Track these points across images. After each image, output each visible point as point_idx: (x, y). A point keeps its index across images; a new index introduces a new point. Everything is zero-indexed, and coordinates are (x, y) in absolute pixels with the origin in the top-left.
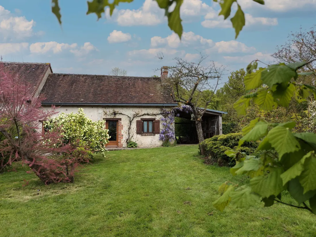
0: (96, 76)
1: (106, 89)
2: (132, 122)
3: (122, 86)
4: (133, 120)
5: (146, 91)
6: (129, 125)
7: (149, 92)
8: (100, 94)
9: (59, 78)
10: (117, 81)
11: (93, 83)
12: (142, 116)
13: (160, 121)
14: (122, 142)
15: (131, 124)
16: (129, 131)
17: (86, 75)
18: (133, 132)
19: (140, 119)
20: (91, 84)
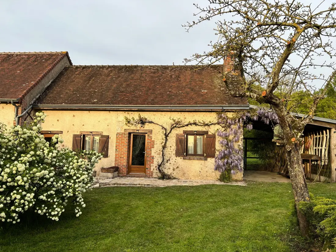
0: (126, 67)
1: (134, 85)
2: (169, 135)
3: (160, 79)
4: (170, 132)
5: (196, 86)
6: (164, 141)
7: (201, 87)
8: (123, 92)
9: (76, 71)
10: (154, 73)
11: (119, 77)
12: (186, 127)
13: (217, 137)
14: (152, 168)
15: (166, 140)
16: (162, 151)
17: (112, 66)
18: (170, 153)
19: (182, 132)
20: (115, 78)
